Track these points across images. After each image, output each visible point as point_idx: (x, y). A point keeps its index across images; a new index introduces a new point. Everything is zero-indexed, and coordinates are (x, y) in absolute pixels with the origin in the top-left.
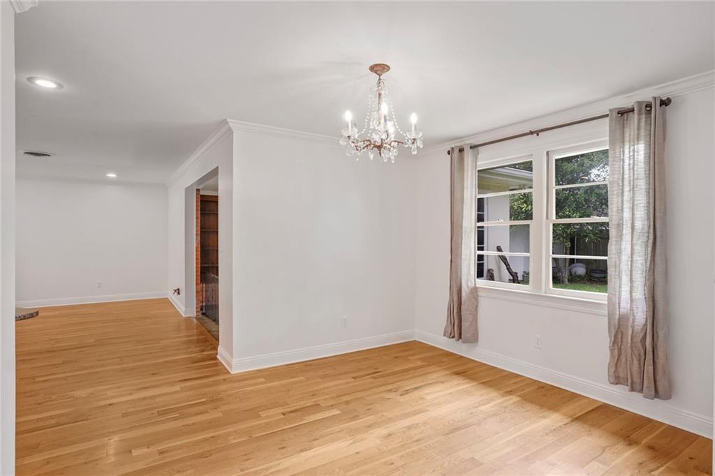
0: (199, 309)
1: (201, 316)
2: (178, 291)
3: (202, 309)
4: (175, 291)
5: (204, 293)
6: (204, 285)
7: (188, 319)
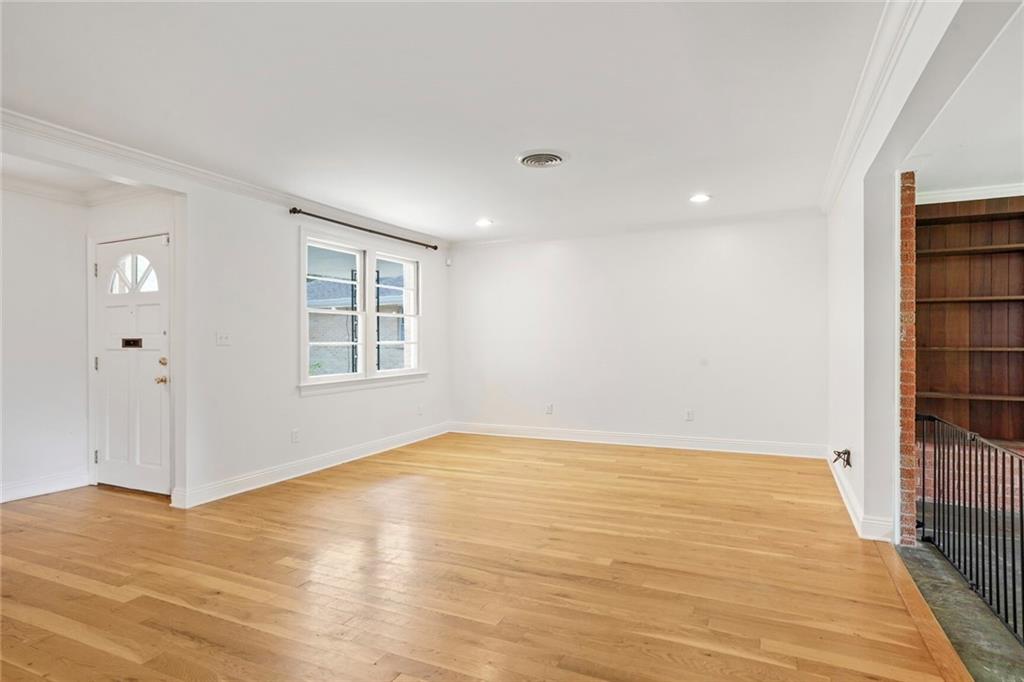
0: (913, 526)
1: (918, 545)
2: (846, 457)
3: (920, 525)
4: (839, 454)
5: (930, 470)
6: (930, 449)
7: (873, 549)
